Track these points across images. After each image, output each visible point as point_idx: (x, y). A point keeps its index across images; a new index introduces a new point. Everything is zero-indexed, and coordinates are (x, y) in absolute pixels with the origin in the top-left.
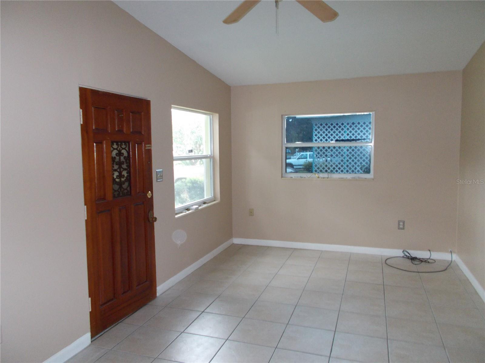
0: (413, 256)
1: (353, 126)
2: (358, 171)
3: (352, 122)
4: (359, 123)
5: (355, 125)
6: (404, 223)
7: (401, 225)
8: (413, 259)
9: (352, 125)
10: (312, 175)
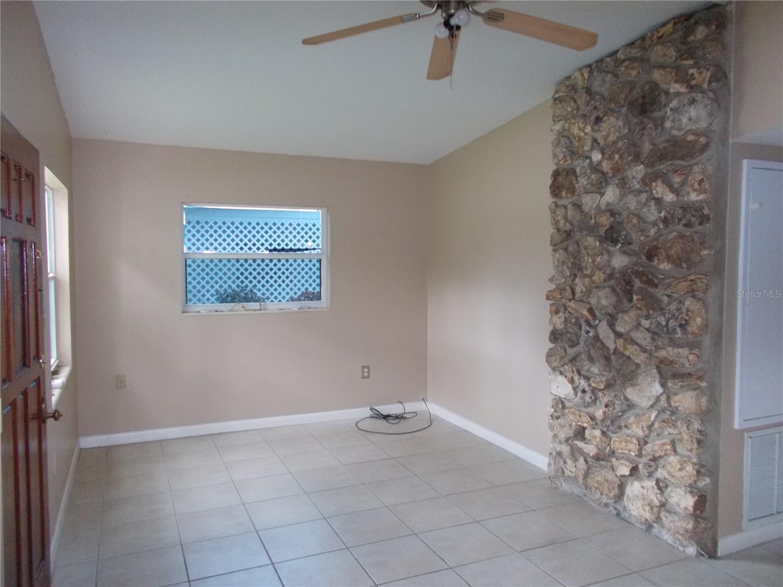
0: (386, 413)
1: (198, 227)
2: (208, 300)
3: (196, 220)
4: (207, 223)
5: (201, 225)
6: (368, 367)
7: (366, 372)
8: (386, 417)
9: (196, 225)
10: (235, 306)
